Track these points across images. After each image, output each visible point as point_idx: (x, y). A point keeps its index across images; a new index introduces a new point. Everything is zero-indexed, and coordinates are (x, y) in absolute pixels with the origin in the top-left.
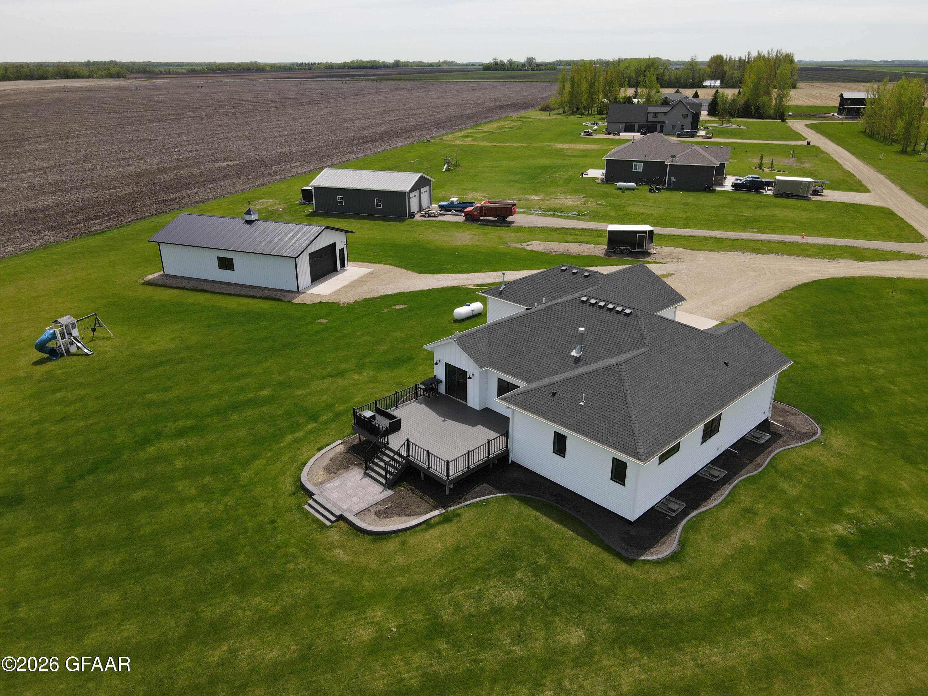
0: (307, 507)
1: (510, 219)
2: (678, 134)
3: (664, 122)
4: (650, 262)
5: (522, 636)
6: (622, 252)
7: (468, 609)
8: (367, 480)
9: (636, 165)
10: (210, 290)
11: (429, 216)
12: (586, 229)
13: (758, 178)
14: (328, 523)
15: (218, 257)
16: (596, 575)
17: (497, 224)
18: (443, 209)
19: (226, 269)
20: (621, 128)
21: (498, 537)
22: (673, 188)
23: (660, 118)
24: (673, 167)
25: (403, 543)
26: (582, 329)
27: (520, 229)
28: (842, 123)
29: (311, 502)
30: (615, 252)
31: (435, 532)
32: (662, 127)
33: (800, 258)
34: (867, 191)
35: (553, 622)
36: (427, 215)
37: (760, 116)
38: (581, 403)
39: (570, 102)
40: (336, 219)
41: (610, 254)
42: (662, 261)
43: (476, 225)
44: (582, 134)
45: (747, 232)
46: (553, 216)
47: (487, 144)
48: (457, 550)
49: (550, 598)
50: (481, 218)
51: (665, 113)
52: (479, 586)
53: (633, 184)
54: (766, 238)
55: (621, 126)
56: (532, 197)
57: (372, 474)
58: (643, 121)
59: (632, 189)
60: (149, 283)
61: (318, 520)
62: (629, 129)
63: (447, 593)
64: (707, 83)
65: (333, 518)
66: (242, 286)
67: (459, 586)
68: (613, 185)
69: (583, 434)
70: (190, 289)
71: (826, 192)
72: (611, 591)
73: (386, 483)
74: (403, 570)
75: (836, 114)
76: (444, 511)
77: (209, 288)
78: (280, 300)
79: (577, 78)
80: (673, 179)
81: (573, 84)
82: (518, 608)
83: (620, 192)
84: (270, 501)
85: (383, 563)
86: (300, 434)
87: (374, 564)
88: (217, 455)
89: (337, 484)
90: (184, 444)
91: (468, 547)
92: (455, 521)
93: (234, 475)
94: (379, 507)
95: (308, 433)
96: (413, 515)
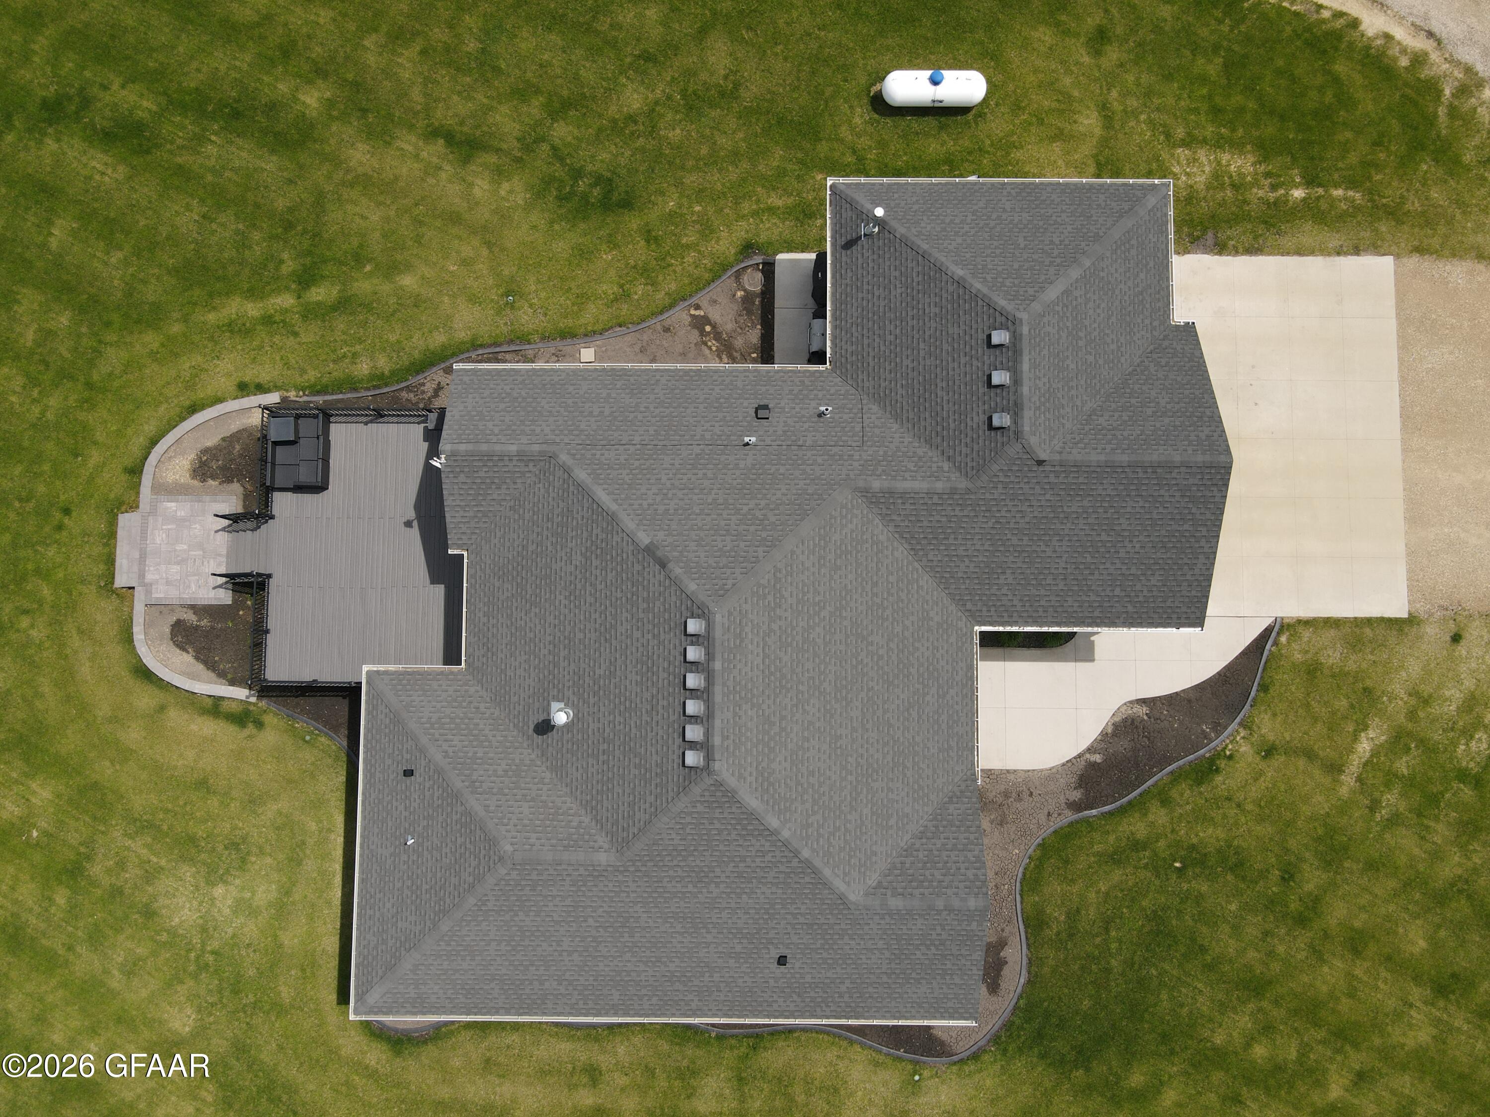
5: (137, 968)
7: (126, 881)
16: (291, 976)
21: (260, 811)
25: (162, 708)
31: (208, 727)
35: (182, 982)
48: (203, 785)
49: (213, 952)
52: (169, 861)
63: (130, 837)
67: (149, 840)
72: (279, 1009)
74: (125, 754)
76: (253, 700)
82: (173, 933)
84: (95, 457)
85: (113, 720)
86: (253, 310)
87: (103, 711)
88: (116, 257)
89: (181, 513)
90: (97, 177)
91: (214, 792)
92: (247, 732)
93: (100, 342)
94: (190, 617)
95: (267, 320)
96: (214, 670)
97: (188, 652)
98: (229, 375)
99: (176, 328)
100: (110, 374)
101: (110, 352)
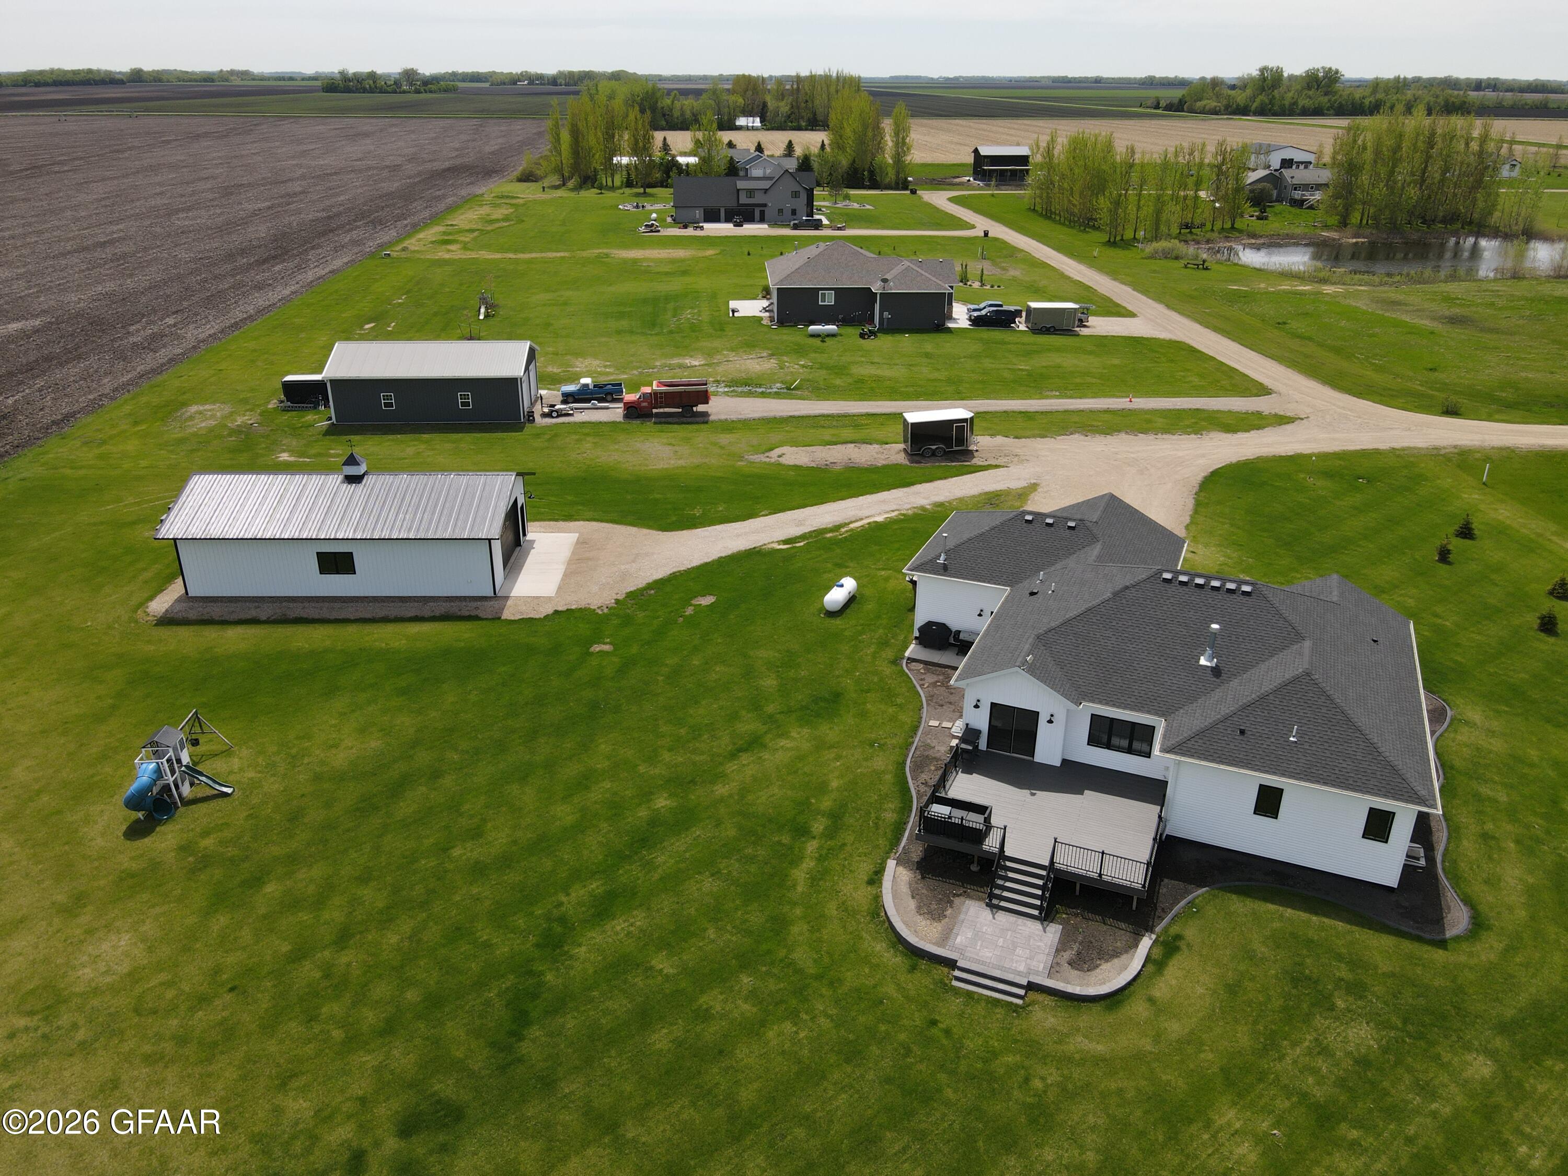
0: (955, 983)
1: (701, 408)
2: (794, 224)
3: (765, 205)
4: (981, 466)
5: (1426, 1087)
6: (934, 454)
7: (1330, 1072)
8: (1001, 915)
9: (824, 295)
10: (317, 617)
11: (558, 416)
12: (828, 416)
13: (1001, 306)
14: (1019, 1002)
15: (318, 553)
16: (1423, 974)
17: (684, 420)
18: (570, 399)
19: (338, 573)
20: (698, 216)
21: (1260, 955)
22: (890, 328)
23: (758, 199)
24: (887, 298)
25: (1151, 1001)
26: (1215, 626)
27: (729, 426)
28: (993, 195)
29: (957, 973)
30: (922, 455)
31: (1175, 972)
32: (762, 214)
33: (1160, 436)
34: (1132, 315)
35: (1439, 1055)
36: (555, 414)
37: (875, 185)
38: (1292, 739)
39: (576, 167)
40: (391, 437)
41: (917, 458)
42: (1000, 461)
43: (649, 425)
44: (642, 229)
45: (1047, 397)
46: (750, 394)
47: (498, 256)
48: (1233, 989)
49: (1404, 1024)
50: (654, 411)
51: (766, 191)
52: (1309, 1033)
53: (832, 328)
54: (1087, 406)
55: (699, 213)
56: (687, 361)
57: (1003, 904)
58: (732, 203)
59: (832, 335)
60: (167, 620)
61: (998, 1001)
62: (711, 216)
63: (1282, 1057)
64: (742, 121)
65: (1021, 992)
66: (375, 599)
67: (1286, 1042)
68: (794, 328)
69: (1325, 784)
70: (269, 622)
71: (1093, 321)
72: (1459, 991)
73: (1040, 913)
74: (1193, 1042)
75: (971, 179)
76: (1154, 936)
77: (312, 612)
78: (477, 618)
79: (581, 125)
80: (886, 314)
81: (576, 134)
82: (1385, 1049)
83: (817, 342)
84: (890, 989)
85: (1157, 1039)
86: (808, 864)
87: (1147, 1045)
88: (711, 933)
89: (969, 935)
90: (632, 929)
91: (1239, 982)
92: (1184, 947)
93: (781, 961)
94: (1067, 955)
95: (821, 859)
96: (1121, 954)
97: (1100, 965)
98: (856, 889)
99: (798, 911)
100: (815, 961)
101: (795, 956)
